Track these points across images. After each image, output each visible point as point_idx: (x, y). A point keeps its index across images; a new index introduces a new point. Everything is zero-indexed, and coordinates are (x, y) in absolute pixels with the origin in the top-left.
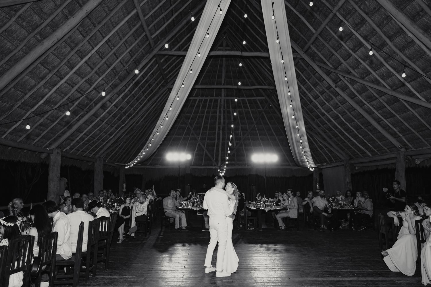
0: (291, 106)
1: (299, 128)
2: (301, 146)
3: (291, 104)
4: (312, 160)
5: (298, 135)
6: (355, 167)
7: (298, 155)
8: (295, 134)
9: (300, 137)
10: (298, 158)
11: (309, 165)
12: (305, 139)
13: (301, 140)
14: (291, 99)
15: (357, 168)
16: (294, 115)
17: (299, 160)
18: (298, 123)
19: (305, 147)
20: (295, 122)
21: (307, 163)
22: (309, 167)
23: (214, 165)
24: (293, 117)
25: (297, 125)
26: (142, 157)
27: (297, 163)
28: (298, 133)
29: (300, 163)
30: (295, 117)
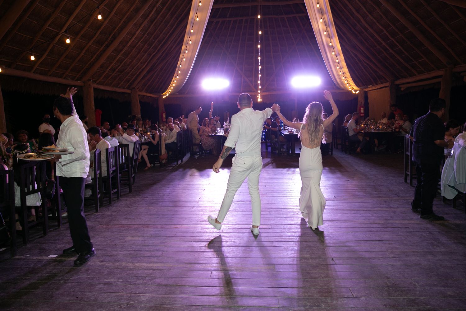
0: (321, 20)
1: (334, 45)
2: (338, 66)
3: (321, 18)
4: (353, 82)
5: (333, 53)
6: (401, 88)
7: (337, 77)
8: (330, 52)
9: (336, 56)
10: (338, 80)
11: (349, 87)
12: (342, 58)
13: (337, 59)
14: (321, 11)
15: (402, 89)
16: (326, 31)
17: (339, 83)
18: (332, 40)
19: (343, 67)
20: (328, 39)
21: (348, 85)
22: (350, 90)
23: (253, 91)
24: (325, 33)
25: (331, 42)
26: (174, 85)
27: (337, 85)
28: (333, 52)
29: (341, 86)
30: (328, 33)
